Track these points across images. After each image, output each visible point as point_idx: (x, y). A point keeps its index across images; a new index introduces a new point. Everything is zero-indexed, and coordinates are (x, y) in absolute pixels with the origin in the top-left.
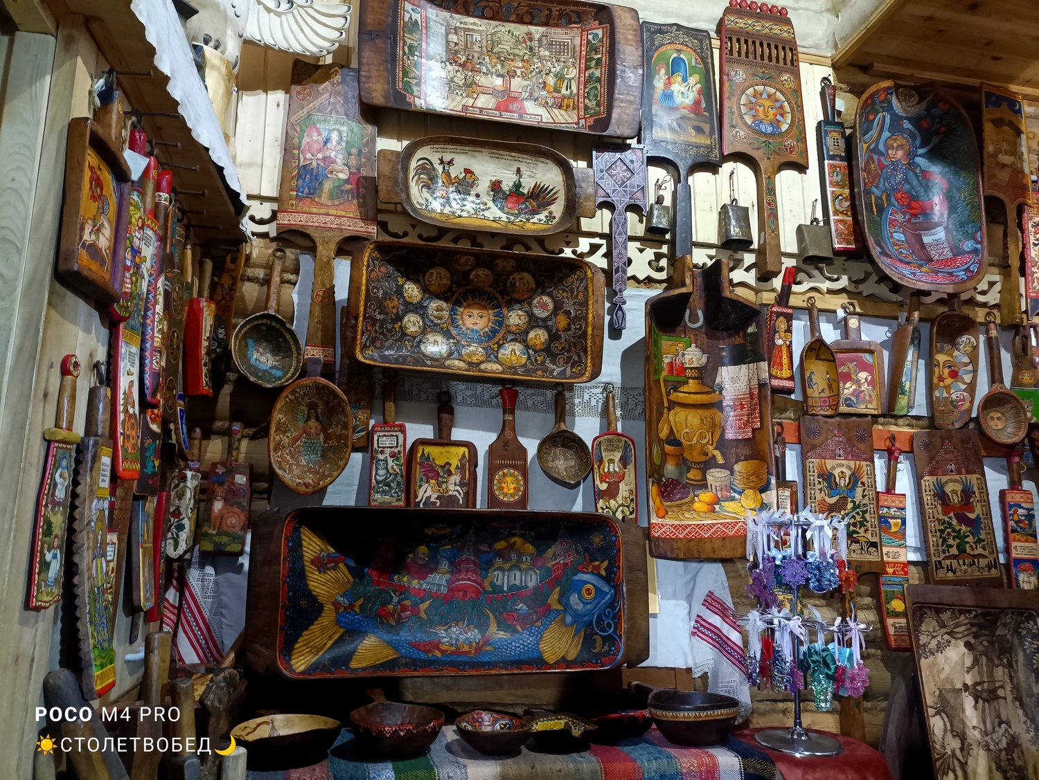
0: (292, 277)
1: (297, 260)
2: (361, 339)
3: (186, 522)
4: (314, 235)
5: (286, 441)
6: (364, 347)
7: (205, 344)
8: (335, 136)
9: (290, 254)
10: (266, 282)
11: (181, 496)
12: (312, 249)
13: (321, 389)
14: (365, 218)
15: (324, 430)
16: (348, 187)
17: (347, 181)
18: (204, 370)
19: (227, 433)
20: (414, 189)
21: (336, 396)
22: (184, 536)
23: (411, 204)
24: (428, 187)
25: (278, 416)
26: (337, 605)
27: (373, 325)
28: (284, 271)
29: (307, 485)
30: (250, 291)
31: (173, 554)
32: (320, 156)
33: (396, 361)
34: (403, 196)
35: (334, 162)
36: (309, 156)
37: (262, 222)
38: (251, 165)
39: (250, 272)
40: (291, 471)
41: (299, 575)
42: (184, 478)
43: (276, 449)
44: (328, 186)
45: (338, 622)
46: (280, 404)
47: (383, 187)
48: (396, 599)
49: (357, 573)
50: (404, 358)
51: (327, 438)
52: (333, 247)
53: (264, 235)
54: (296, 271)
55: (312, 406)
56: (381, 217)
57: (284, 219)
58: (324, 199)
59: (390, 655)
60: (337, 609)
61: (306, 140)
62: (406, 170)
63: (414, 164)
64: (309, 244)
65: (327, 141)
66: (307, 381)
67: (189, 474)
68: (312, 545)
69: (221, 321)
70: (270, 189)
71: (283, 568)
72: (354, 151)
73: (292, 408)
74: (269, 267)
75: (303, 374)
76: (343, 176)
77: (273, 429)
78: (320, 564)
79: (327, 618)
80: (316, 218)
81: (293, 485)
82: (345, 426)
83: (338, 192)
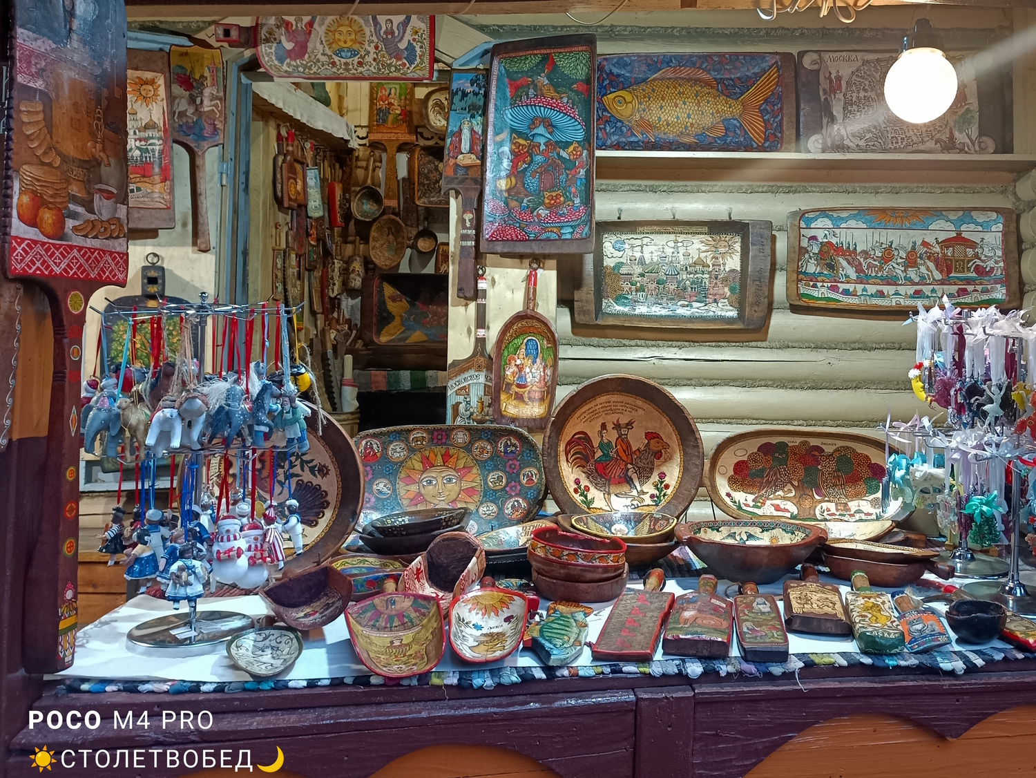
0: (378, 164)
1: (380, 156)
2: (417, 194)
3: (336, 282)
4: (385, 144)
5: (378, 245)
6: (420, 198)
7: (338, 203)
8: (393, 91)
9: (377, 153)
10: (366, 169)
11: (333, 271)
12: (385, 150)
13: (393, 221)
14: (410, 133)
15: (396, 239)
16: (401, 117)
17: (400, 114)
18: (339, 215)
19: (353, 242)
20: (432, 116)
21: (399, 224)
22: (336, 288)
23: (430, 125)
24: (440, 113)
25: (373, 234)
26: (401, 316)
27: (424, 186)
28: (374, 161)
29: (386, 265)
30: (360, 173)
31: (332, 296)
32: (386, 102)
33: (436, 203)
34: (426, 122)
35: (393, 105)
36: (381, 103)
37: (363, 138)
38: (355, 110)
39: (360, 164)
40: (380, 258)
41: (384, 303)
42: (334, 263)
43: (373, 249)
44: (391, 118)
45: (402, 324)
46: (374, 228)
47: (415, 117)
48: (430, 316)
49: (412, 304)
50: (441, 201)
51: (397, 244)
52: (395, 149)
53: (365, 145)
54: (381, 162)
55: (390, 229)
56: (419, 130)
57: (373, 137)
58: (389, 125)
59: (425, 338)
60: (402, 319)
61: (380, 94)
62: (426, 108)
63: (431, 103)
64: (383, 147)
65: (390, 94)
66: (385, 217)
67: (336, 261)
68: (389, 290)
69: (346, 190)
70: (365, 122)
71: (375, 299)
72: (403, 97)
73: (380, 230)
74: (368, 160)
75: (384, 213)
76: (398, 112)
77: (371, 239)
78: (393, 299)
79: (397, 321)
80: (386, 135)
81: (380, 265)
82: (403, 238)
83: (396, 120)
